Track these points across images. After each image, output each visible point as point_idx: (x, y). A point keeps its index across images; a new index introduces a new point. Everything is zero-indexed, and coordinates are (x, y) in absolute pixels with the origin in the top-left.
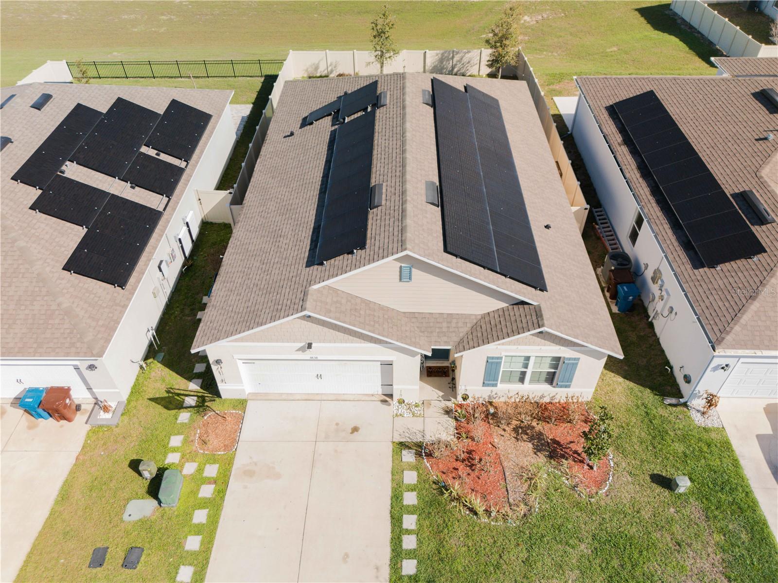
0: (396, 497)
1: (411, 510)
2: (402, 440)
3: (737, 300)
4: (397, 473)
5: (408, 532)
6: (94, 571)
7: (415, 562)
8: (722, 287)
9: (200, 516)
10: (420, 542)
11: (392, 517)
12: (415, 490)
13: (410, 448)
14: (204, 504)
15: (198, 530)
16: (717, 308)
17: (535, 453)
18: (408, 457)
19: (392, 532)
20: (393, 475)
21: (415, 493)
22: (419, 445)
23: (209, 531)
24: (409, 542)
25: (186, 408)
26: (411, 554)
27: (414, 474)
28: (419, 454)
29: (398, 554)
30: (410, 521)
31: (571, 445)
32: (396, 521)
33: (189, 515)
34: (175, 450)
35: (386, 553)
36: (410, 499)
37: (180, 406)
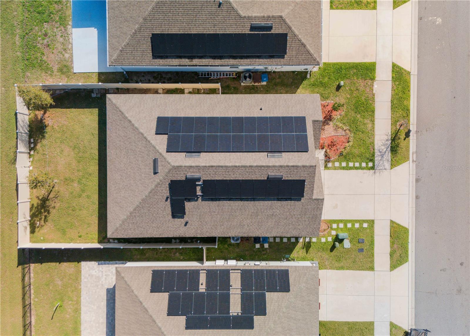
0: (344, 168)
1: (348, 164)
2: (324, 167)
3: (304, 51)
4: (335, 168)
5: (354, 165)
6: (365, 250)
7: (363, 163)
8: (296, 53)
9: (349, 225)
10: (357, 162)
11: (350, 169)
12: (341, 163)
13: (327, 164)
14: (345, 225)
15: (353, 225)
16: (305, 58)
17: (329, 125)
18: (330, 165)
19: (354, 169)
20: (336, 169)
21: (342, 163)
22: (326, 161)
23: (353, 222)
24: (357, 165)
25: (310, 240)
26: (360, 164)
27: (336, 163)
28: (329, 162)
29: (361, 168)
30: (351, 164)
31: (326, 113)
32: (351, 168)
33: (349, 229)
34: (327, 239)
35: (360, 171)
36: (344, 164)
37: (309, 243)
